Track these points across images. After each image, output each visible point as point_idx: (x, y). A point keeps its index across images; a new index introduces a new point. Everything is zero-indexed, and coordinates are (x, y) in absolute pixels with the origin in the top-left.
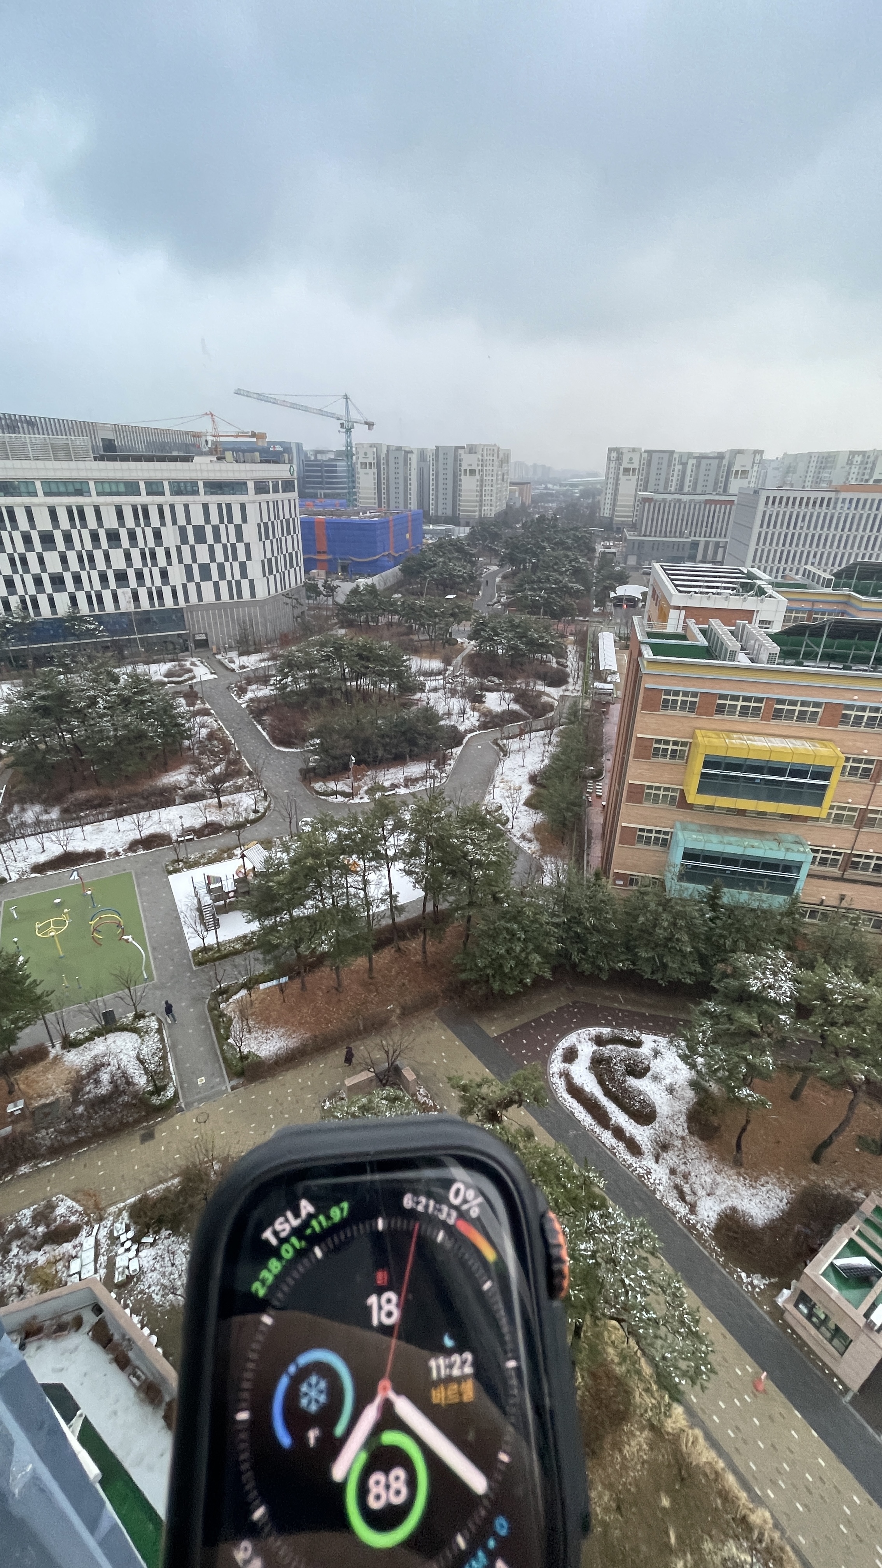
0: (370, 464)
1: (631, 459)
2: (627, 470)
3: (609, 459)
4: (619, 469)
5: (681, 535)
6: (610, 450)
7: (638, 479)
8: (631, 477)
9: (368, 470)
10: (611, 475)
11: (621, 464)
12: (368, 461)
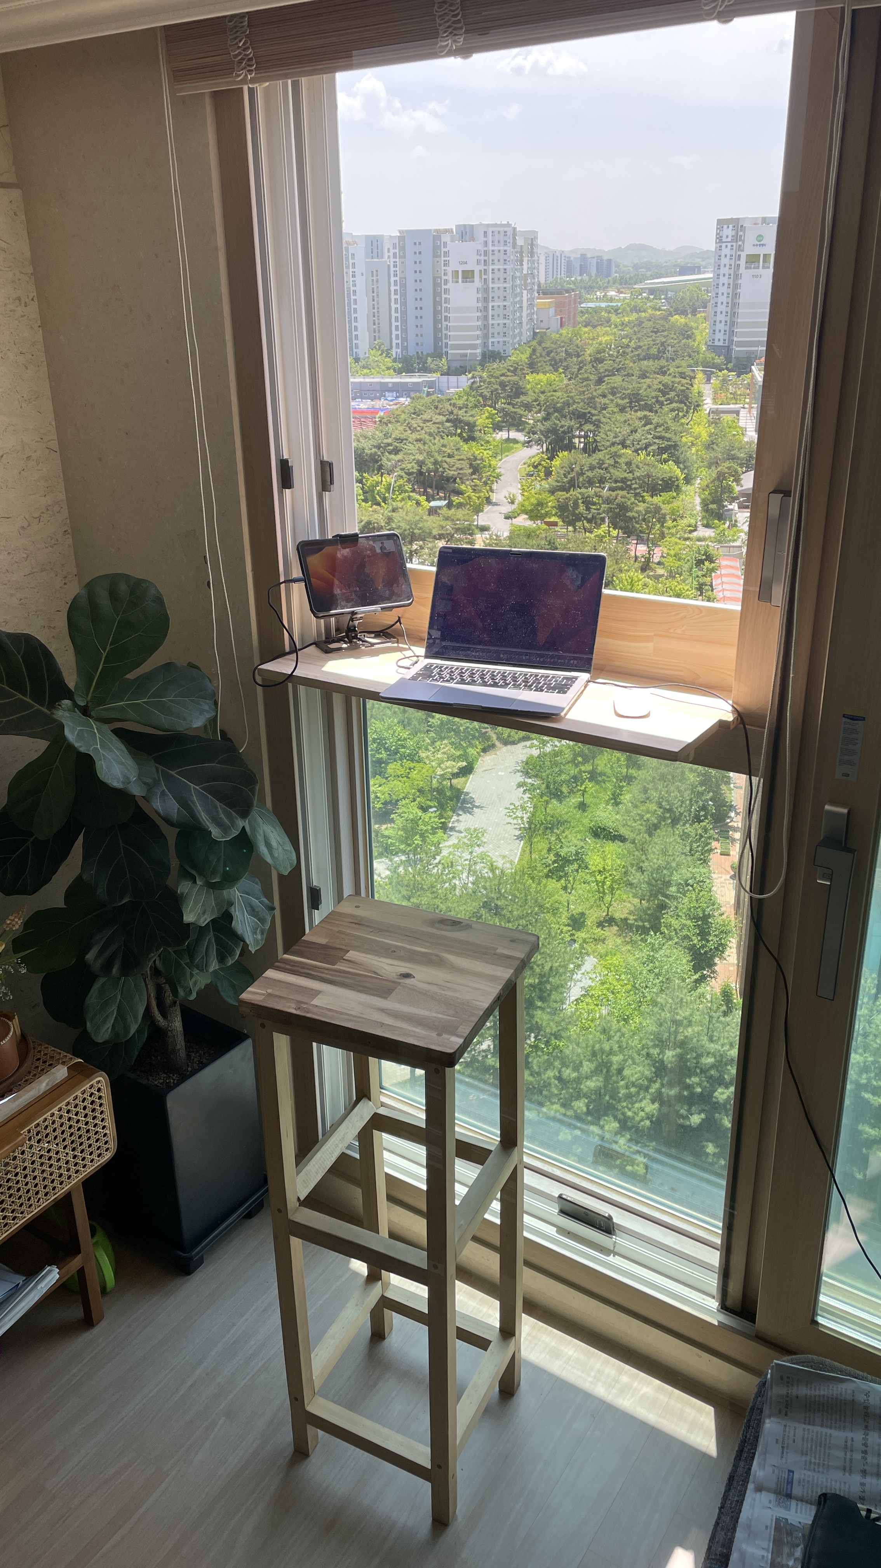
1: (760, 237)
2: (753, 260)
3: (719, 239)
4: (739, 257)
6: (721, 223)
8: (761, 271)
10: (725, 270)
11: (740, 248)
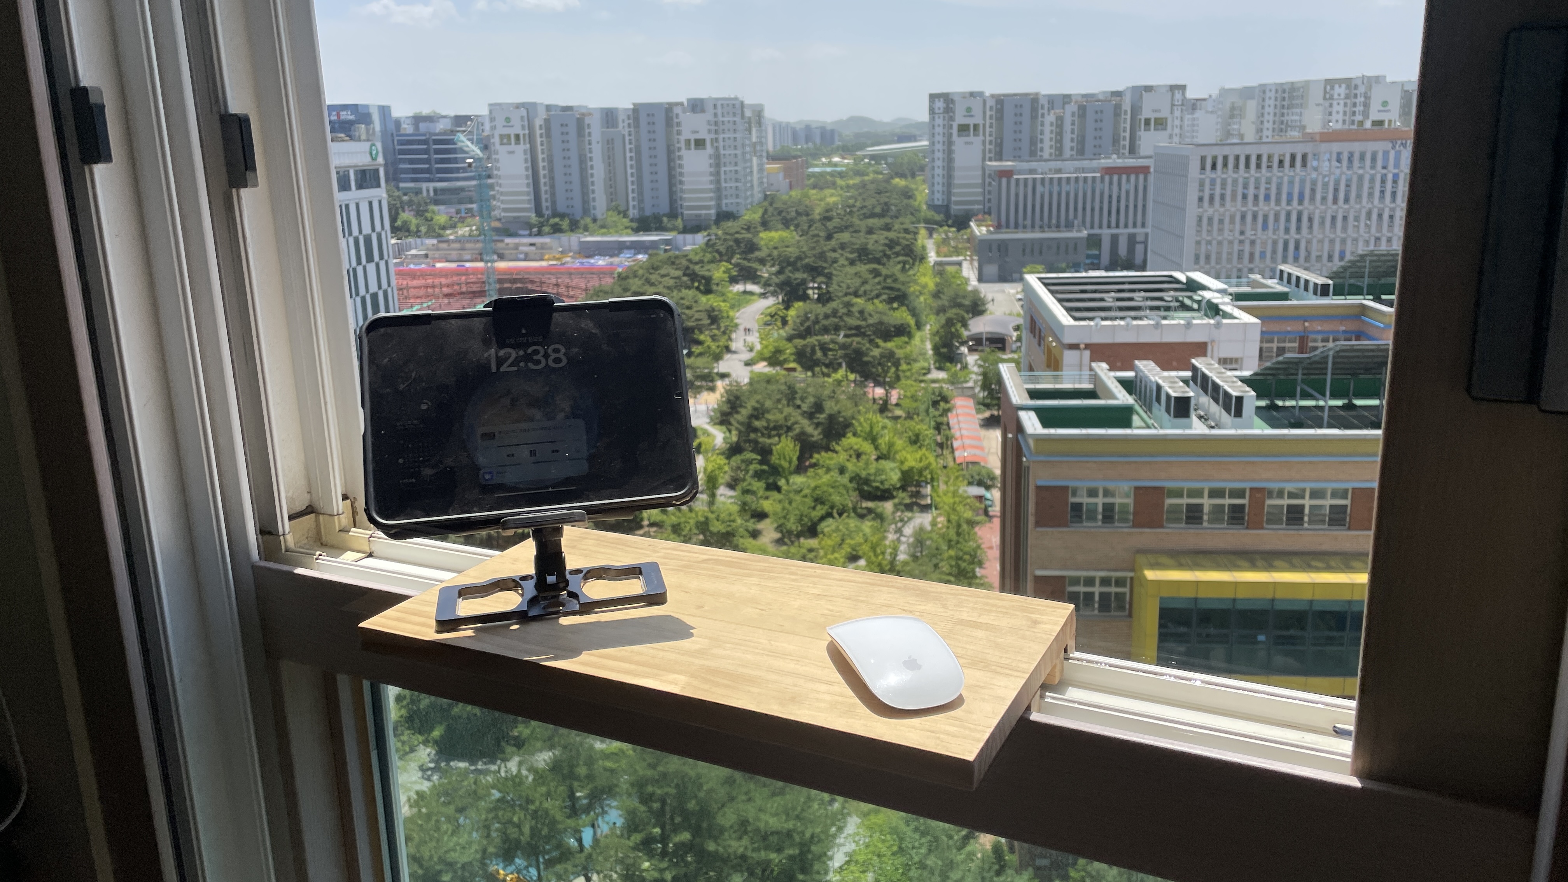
0: (517, 137)
1: (969, 109)
2: (963, 129)
3: (932, 111)
4: (951, 127)
5: (1069, 226)
6: (933, 97)
7: (984, 143)
8: (971, 138)
9: (513, 147)
10: (939, 138)
11: (952, 119)
12: (512, 132)
